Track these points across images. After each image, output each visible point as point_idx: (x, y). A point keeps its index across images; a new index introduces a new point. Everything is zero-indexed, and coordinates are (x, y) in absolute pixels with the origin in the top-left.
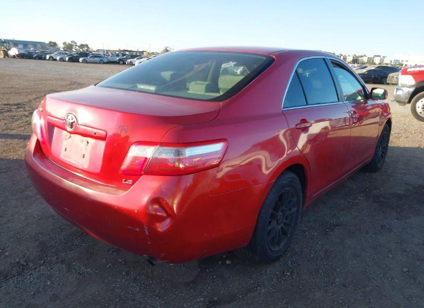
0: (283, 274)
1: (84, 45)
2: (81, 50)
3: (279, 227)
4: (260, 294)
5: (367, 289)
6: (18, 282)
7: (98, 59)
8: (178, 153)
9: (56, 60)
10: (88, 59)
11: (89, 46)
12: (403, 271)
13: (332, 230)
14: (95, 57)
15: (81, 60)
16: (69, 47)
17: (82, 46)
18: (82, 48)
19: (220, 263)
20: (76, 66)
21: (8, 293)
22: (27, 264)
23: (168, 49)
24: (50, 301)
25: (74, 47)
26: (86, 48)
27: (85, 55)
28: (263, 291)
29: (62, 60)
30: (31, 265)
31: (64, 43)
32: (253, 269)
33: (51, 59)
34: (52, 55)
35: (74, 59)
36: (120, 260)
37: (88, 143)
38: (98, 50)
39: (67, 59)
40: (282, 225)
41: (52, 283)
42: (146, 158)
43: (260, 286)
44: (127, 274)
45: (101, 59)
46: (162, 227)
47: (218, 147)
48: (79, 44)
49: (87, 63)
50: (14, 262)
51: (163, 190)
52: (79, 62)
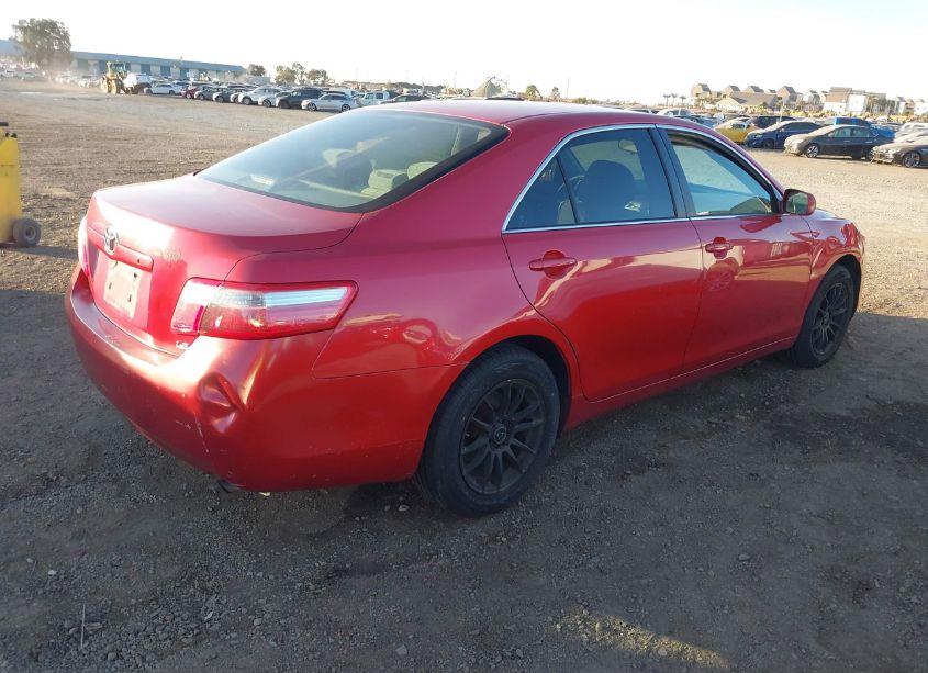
0: (494, 540)
1: (318, 72)
2: (312, 82)
3: (499, 452)
4: (431, 566)
5: (644, 581)
6: (33, 504)
7: (338, 104)
8: (256, 301)
9: (256, 104)
10: (319, 102)
11: (328, 75)
12: (738, 559)
13: (639, 472)
14: (334, 98)
15: (305, 103)
16: (288, 76)
17: (314, 74)
18: (314, 79)
19: (387, 508)
20: (291, 117)
21: (11, 519)
22: (58, 478)
23: (493, 82)
24: (73, 538)
25: (298, 77)
26: (322, 79)
27: (313, 93)
28: (441, 562)
29: (268, 103)
30: (63, 480)
31: (280, 69)
32: (442, 524)
33: (247, 101)
34: (249, 94)
35: (290, 103)
36: (211, 488)
37: (135, 275)
38: (345, 84)
39: (277, 101)
40: (507, 449)
41: (85, 511)
42: (202, 307)
43: (437, 553)
44: (214, 510)
45: (344, 102)
46: (222, 424)
47: (337, 294)
48: (307, 70)
49: (316, 110)
50: (36, 472)
51: (224, 363)
52: (301, 108)
